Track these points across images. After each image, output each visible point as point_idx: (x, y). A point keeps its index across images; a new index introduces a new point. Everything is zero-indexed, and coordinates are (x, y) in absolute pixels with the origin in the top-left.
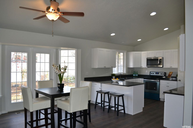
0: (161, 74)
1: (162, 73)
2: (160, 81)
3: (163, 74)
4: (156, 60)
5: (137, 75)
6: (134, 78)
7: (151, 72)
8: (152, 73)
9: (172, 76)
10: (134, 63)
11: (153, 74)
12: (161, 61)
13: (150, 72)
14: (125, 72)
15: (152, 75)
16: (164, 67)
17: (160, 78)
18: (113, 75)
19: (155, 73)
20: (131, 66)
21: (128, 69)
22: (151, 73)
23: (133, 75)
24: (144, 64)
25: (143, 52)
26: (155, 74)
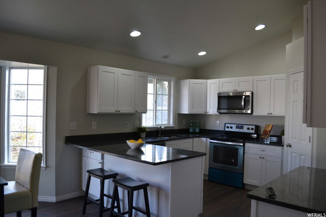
0: (248, 129)
1: (250, 127)
2: (244, 146)
3: (252, 129)
4: (237, 97)
5: (197, 131)
6: (191, 136)
7: (227, 125)
8: (229, 125)
9: (271, 134)
10: (192, 104)
11: (231, 128)
12: (249, 101)
13: (225, 124)
14: (171, 124)
15: (229, 130)
16: (253, 114)
17: (246, 138)
18: (143, 130)
19: (234, 126)
20: (185, 110)
21: (180, 117)
22: (228, 127)
23: (189, 129)
24: (212, 108)
25: (209, 81)
26: (234, 129)
